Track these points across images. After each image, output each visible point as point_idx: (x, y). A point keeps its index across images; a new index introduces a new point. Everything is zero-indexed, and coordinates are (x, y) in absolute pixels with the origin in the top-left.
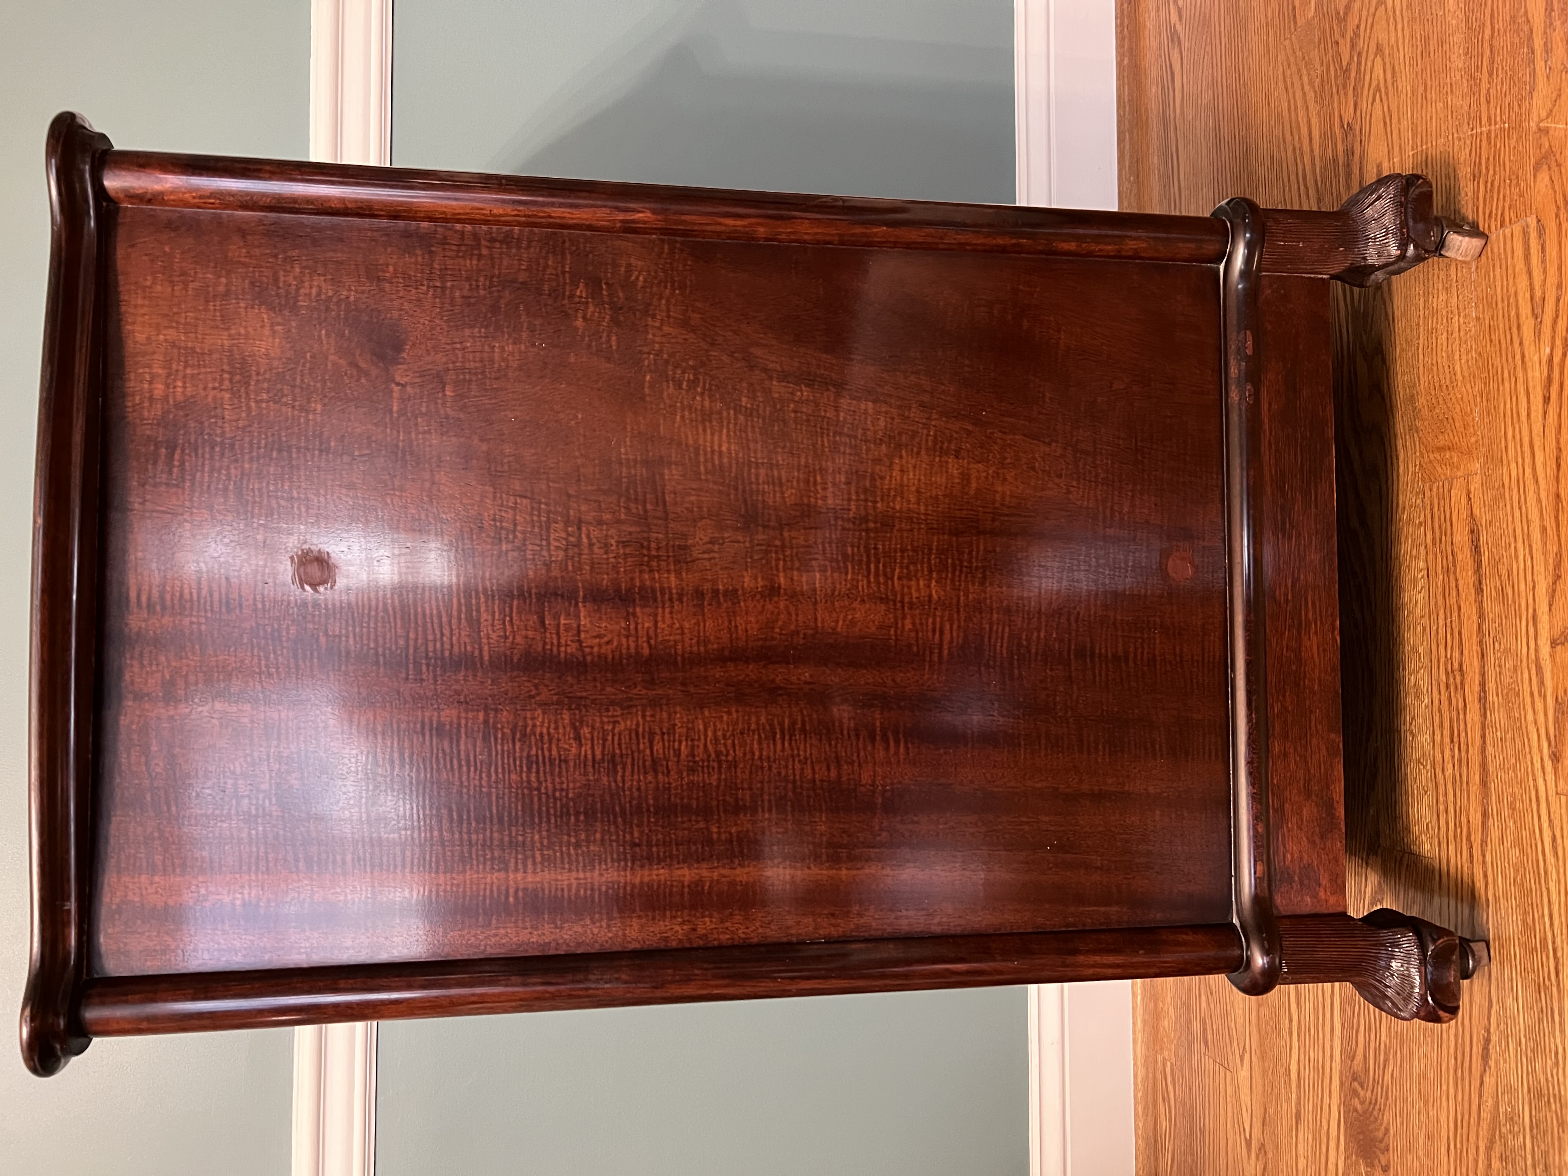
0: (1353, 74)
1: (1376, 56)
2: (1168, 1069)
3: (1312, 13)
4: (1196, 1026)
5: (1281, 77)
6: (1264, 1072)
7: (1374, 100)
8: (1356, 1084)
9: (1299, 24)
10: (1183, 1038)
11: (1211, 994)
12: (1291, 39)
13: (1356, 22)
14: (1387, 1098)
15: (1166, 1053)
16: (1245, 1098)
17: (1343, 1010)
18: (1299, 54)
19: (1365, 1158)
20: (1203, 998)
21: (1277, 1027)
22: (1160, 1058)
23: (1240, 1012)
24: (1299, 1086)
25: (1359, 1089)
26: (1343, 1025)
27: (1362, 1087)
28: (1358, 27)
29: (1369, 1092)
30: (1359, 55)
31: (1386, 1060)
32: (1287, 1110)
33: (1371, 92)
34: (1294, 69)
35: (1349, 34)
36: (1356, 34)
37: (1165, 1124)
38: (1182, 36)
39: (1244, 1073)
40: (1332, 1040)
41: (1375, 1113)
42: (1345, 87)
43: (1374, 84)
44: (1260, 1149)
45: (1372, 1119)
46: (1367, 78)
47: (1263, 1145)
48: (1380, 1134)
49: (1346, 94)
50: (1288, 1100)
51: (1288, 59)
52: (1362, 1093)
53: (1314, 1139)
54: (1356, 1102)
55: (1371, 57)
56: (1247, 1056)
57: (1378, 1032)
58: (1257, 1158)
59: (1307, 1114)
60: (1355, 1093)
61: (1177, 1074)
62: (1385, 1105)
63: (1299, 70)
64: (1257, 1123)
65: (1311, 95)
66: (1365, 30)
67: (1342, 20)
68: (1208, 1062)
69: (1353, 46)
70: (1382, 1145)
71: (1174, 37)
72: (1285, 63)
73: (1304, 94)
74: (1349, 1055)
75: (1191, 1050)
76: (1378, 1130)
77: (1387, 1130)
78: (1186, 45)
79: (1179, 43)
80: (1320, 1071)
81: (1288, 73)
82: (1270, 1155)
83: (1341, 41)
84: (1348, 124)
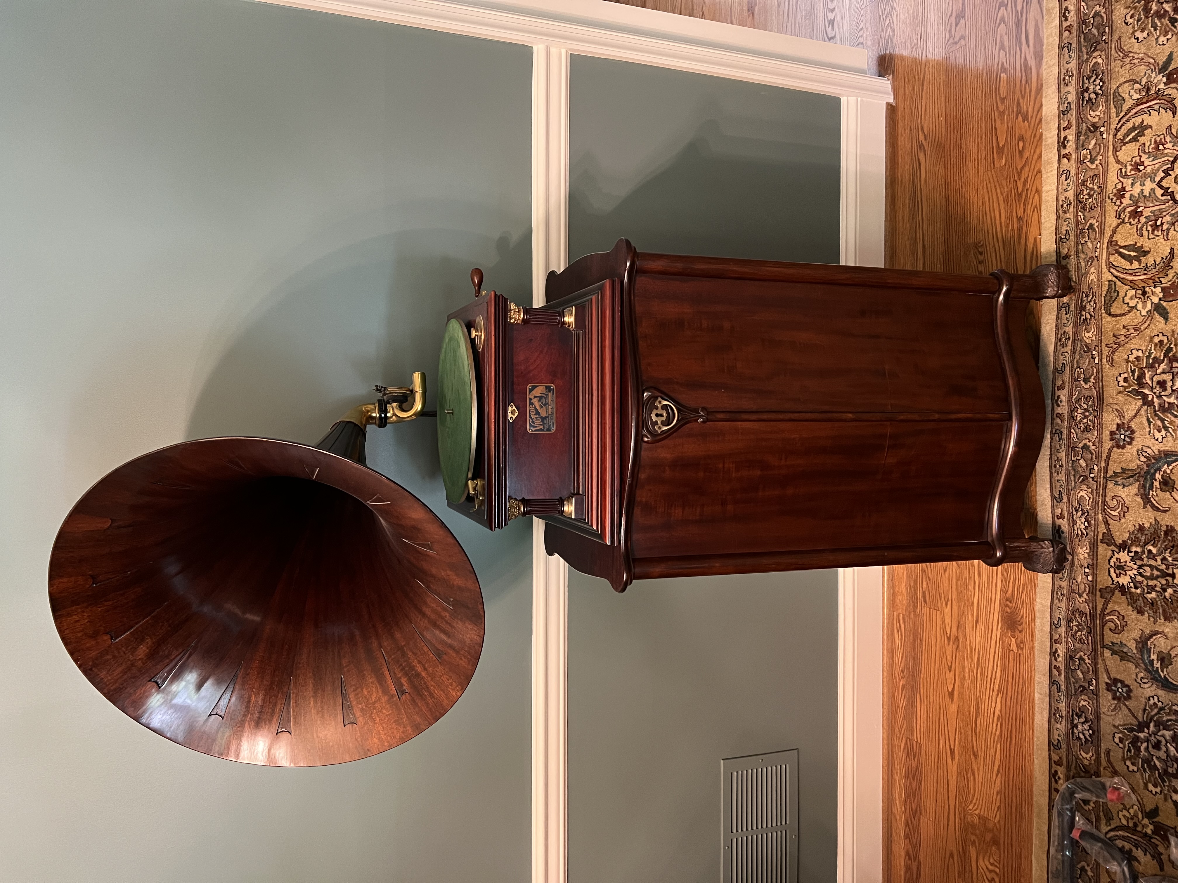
0: (1024, 197)
1: (1035, 193)
2: (901, 618)
3: (1003, 164)
4: (919, 595)
5: (985, 186)
6: (959, 607)
7: (1034, 210)
8: (1008, 602)
9: (996, 166)
10: (911, 602)
11: (929, 580)
12: (991, 171)
13: (1026, 175)
14: (1023, 604)
15: (900, 611)
16: (948, 620)
17: (1002, 575)
18: (995, 180)
19: (1011, 630)
20: (924, 583)
21: (967, 588)
22: (896, 614)
23: (946, 585)
24: (978, 609)
25: (1009, 604)
26: (1002, 581)
27: (1011, 602)
28: (1027, 178)
29: (1014, 604)
30: (1027, 190)
31: (1023, 590)
32: (971, 619)
33: (1033, 207)
34: (992, 185)
35: (1022, 180)
36: (1026, 181)
37: (898, 642)
38: (926, 148)
39: (947, 610)
40: (996, 587)
41: (1017, 611)
42: (1019, 201)
43: (1034, 204)
44: (955, 640)
45: (1015, 614)
46: (1031, 200)
47: (957, 637)
48: (1019, 619)
49: (1020, 204)
50: (972, 615)
51: (989, 179)
52: (1010, 605)
53: (985, 628)
54: (1008, 610)
55: (1033, 192)
56: (949, 603)
57: (1020, 580)
58: (954, 643)
59: (982, 619)
60: (1007, 606)
61: (906, 618)
62: (1022, 607)
63: (995, 186)
64: (954, 629)
65: (1001, 198)
66: (1031, 180)
67: (1019, 173)
68: (926, 610)
69: (1024, 185)
70: (1019, 623)
71: (921, 146)
72: (988, 181)
73: (998, 198)
74: (1004, 591)
75: (916, 607)
76: (1017, 618)
77: (1022, 617)
78: (928, 153)
79: (925, 151)
80: (990, 601)
81: (989, 186)
82: (961, 640)
83: (1018, 181)
84: (1020, 217)
